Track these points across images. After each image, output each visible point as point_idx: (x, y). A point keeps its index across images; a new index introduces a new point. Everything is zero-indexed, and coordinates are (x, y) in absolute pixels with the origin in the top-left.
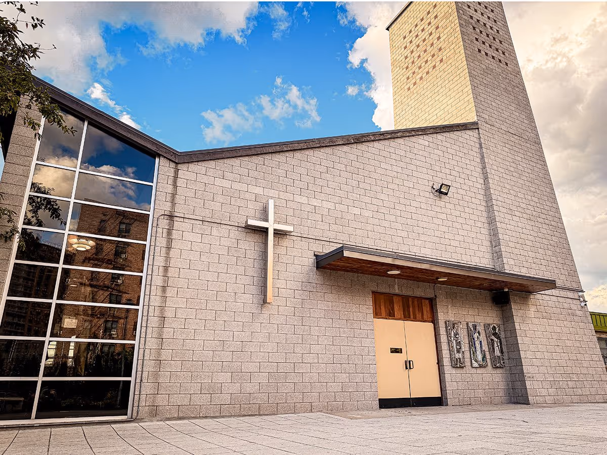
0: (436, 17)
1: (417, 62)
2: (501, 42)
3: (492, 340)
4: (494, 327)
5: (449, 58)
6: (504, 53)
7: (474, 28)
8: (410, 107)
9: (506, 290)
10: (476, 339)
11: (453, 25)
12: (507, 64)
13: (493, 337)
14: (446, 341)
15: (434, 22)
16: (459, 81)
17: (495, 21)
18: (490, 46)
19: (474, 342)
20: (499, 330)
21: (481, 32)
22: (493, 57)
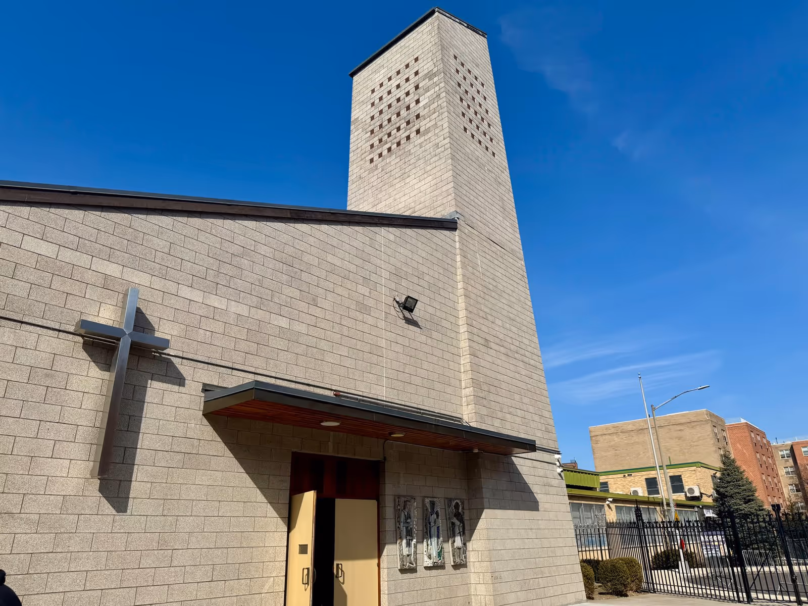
0: (417, 73)
1: (386, 128)
2: (489, 125)
3: (453, 524)
4: (457, 503)
5: (427, 131)
6: (491, 140)
7: (461, 100)
8: (371, 185)
9: (476, 451)
10: (432, 524)
11: (437, 89)
12: (494, 154)
13: (455, 520)
14: (393, 528)
15: (413, 79)
16: (437, 164)
17: (485, 98)
18: (478, 127)
19: (430, 527)
20: (463, 508)
21: (469, 107)
22: (480, 142)
